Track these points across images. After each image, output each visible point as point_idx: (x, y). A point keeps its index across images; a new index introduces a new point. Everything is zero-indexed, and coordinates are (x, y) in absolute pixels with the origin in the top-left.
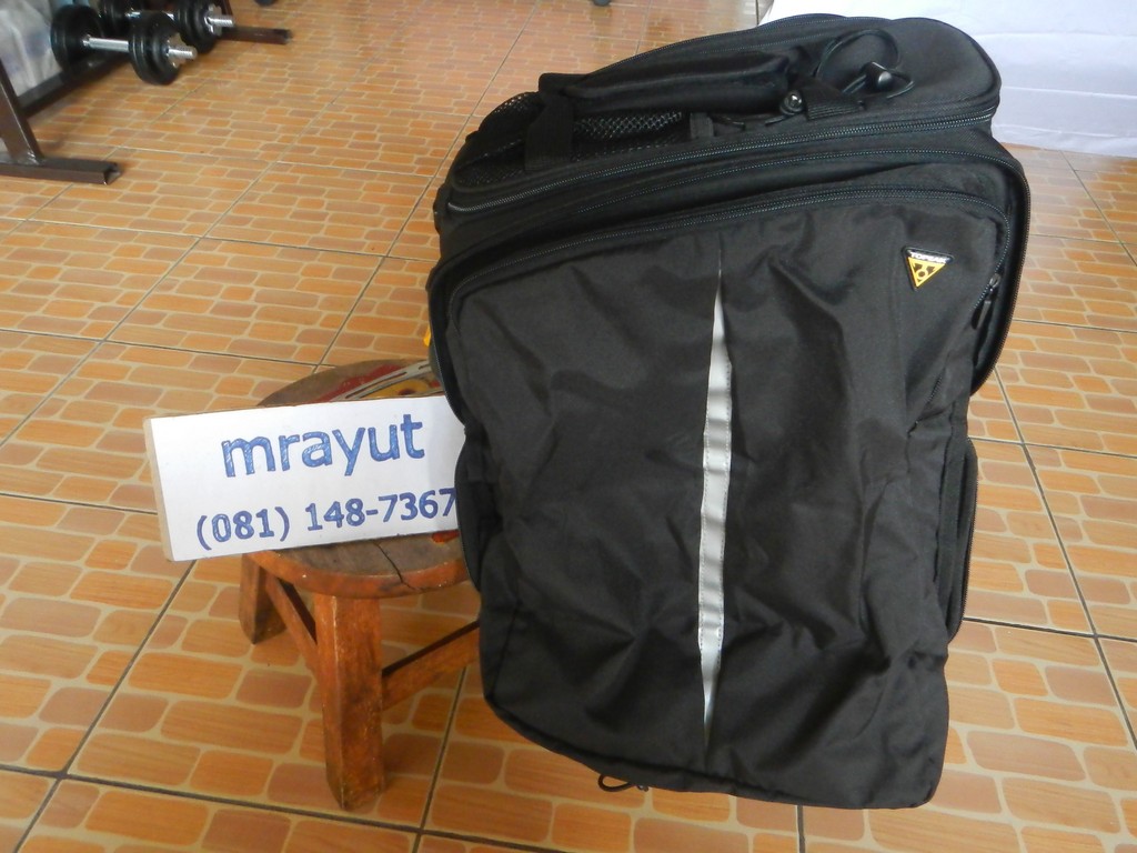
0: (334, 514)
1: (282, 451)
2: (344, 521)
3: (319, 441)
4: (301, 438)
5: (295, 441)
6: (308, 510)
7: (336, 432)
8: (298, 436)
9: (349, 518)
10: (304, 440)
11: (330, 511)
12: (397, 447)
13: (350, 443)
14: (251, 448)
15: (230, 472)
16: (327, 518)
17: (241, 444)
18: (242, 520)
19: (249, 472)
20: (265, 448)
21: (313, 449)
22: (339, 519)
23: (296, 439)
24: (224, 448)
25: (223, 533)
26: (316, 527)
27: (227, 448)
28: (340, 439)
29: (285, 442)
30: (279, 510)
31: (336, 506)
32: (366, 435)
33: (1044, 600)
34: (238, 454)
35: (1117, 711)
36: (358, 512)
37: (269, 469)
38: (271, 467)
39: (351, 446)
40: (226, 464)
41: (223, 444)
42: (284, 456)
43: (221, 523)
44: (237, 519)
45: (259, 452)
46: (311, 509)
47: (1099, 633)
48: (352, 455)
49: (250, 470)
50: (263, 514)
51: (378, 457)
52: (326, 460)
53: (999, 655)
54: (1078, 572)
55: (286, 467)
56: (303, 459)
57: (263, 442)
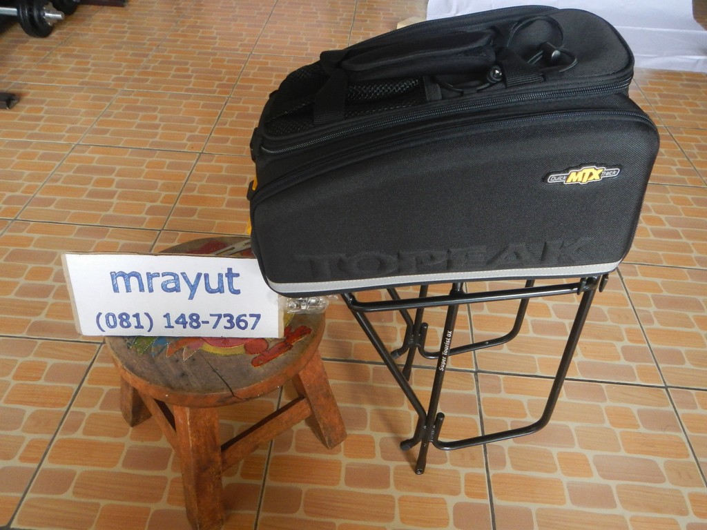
0: (181, 320)
1: (148, 281)
2: (188, 325)
3: (173, 278)
4: (161, 275)
5: (157, 276)
6: (165, 316)
7: (182, 274)
8: (158, 274)
9: (191, 324)
10: (163, 276)
11: (179, 318)
12: (223, 286)
13: (192, 281)
14: (129, 278)
15: (116, 289)
16: (177, 322)
17: (122, 274)
18: (124, 318)
19: (128, 291)
20: (138, 279)
21: (168, 281)
22: (184, 324)
23: (157, 275)
24: (112, 276)
25: (112, 323)
26: (170, 326)
27: (114, 276)
28: (185, 278)
29: (150, 276)
30: (147, 314)
31: (183, 316)
32: (202, 278)
33: (634, 365)
34: (120, 280)
35: (682, 435)
36: (197, 321)
37: (140, 291)
38: (142, 289)
39: (192, 282)
40: (114, 286)
41: (111, 273)
42: (150, 284)
43: (111, 318)
44: (120, 316)
45: (133, 280)
46: (167, 316)
47: (668, 384)
48: (193, 288)
49: (128, 290)
50: (137, 316)
51: (209, 290)
52: (177, 289)
53: (609, 403)
54: (653, 346)
55: (151, 290)
56: (162, 287)
57: (137, 275)
